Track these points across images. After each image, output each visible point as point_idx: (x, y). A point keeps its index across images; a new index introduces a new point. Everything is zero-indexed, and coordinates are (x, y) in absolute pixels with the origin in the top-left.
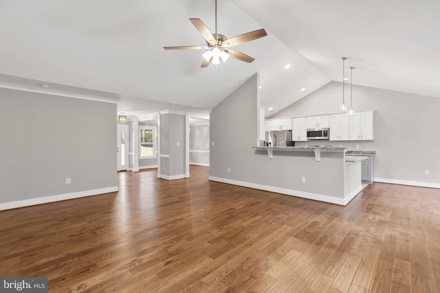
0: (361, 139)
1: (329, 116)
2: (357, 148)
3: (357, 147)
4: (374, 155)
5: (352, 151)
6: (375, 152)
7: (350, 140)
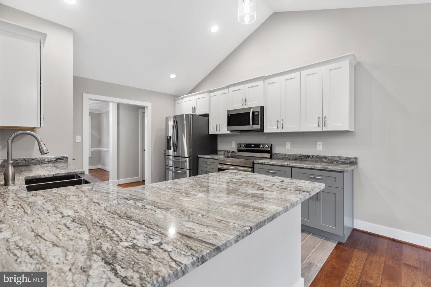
0: (325, 129)
1: (264, 81)
2: (318, 149)
3: (318, 146)
4: (353, 167)
5: (308, 156)
6: (356, 159)
7: (301, 131)
